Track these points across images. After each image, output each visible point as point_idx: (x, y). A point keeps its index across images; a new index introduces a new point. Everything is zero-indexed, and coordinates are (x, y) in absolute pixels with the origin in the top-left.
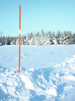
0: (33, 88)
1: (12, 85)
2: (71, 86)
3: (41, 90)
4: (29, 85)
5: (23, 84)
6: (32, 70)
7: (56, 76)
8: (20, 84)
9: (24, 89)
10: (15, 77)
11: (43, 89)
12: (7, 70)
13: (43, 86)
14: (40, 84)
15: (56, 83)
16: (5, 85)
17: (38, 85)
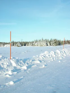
0: (16, 66)
1: (6, 64)
2: (36, 66)
3: (20, 67)
4: (14, 64)
5: (11, 64)
6: (17, 58)
7: (30, 61)
8: (10, 64)
9: (11, 66)
10: (8, 61)
11: (21, 66)
12: (6, 58)
13: (22, 65)
14: (20, 64)
15: (29, 64)
16: (3, 64)
17: (19, 65)
